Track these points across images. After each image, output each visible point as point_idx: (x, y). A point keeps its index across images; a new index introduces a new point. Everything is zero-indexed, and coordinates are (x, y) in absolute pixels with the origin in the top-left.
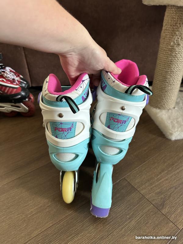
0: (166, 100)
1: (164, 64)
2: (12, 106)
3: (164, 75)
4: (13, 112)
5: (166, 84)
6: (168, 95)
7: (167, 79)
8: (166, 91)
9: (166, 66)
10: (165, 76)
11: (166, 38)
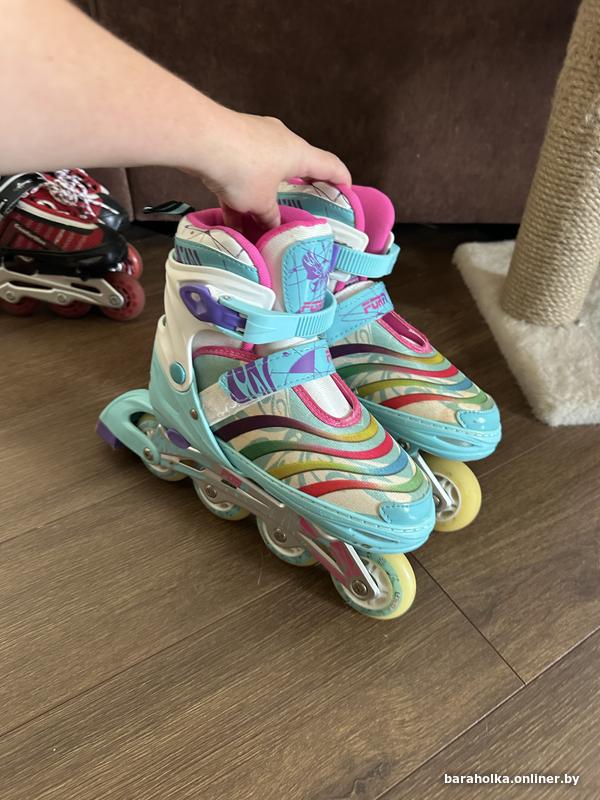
0: (551, 296)
1: (557, 181)
2: (73, 285)
3: (555, 220)
4: (76, 303)
5: (555, 247)
6: (561, 282)
7: (561, 230)
8: (555, 270)
9: (561, 189)
10: (554, 223)
11: (570, 98)
